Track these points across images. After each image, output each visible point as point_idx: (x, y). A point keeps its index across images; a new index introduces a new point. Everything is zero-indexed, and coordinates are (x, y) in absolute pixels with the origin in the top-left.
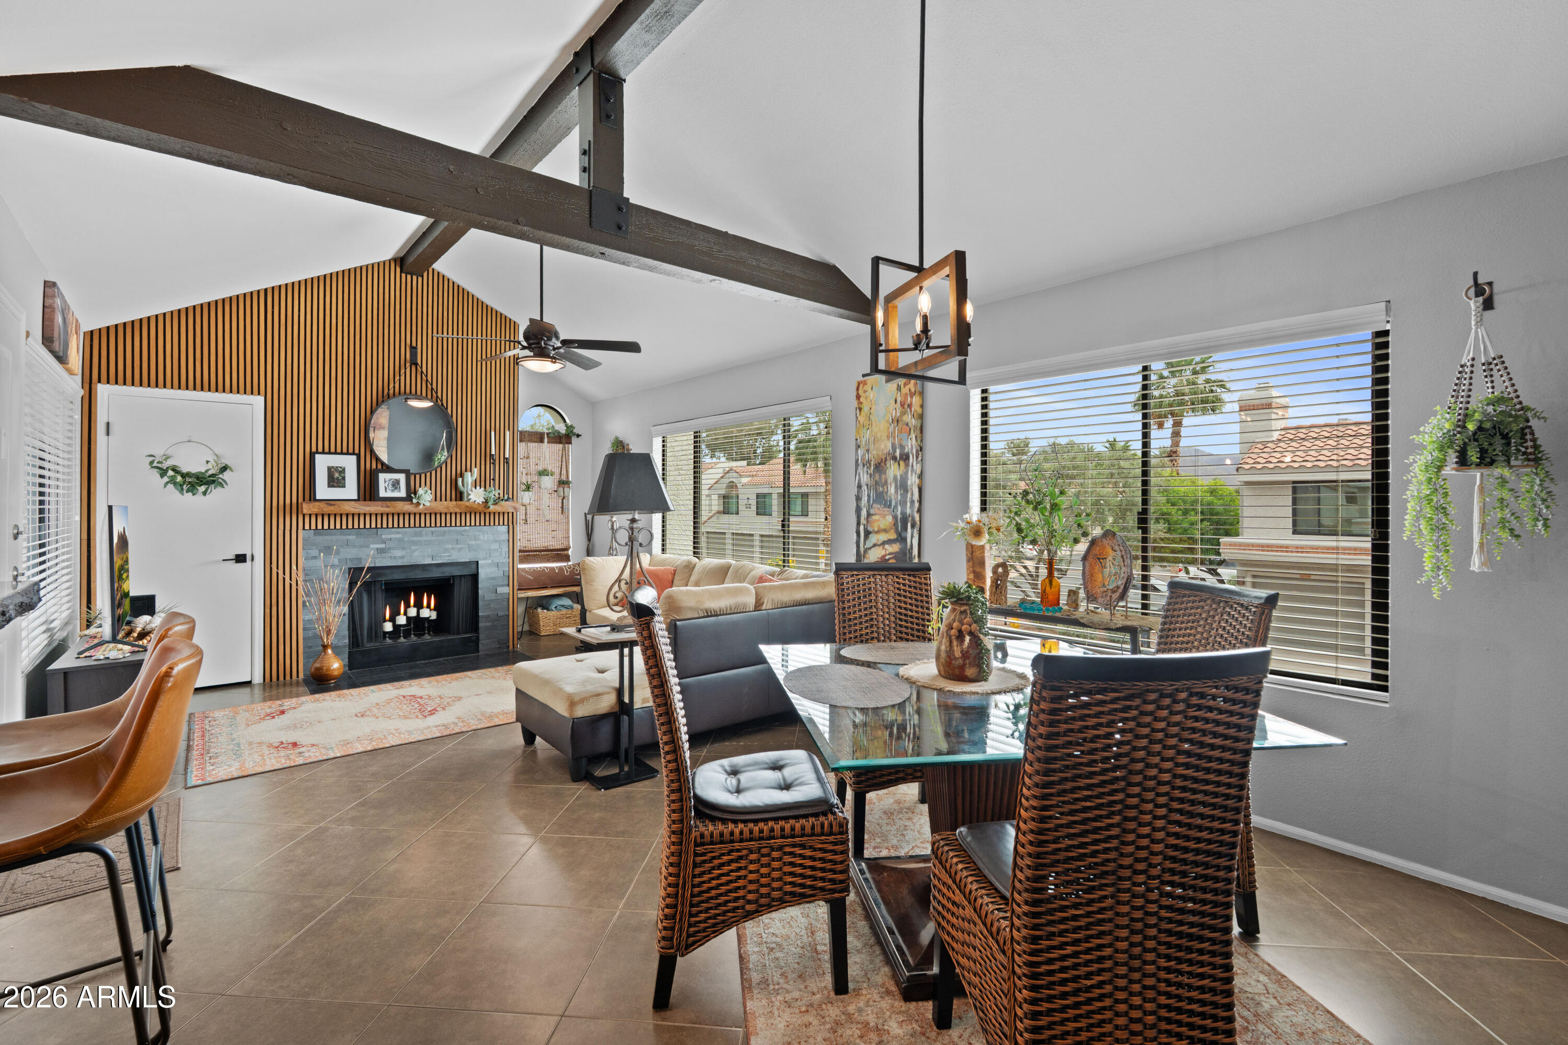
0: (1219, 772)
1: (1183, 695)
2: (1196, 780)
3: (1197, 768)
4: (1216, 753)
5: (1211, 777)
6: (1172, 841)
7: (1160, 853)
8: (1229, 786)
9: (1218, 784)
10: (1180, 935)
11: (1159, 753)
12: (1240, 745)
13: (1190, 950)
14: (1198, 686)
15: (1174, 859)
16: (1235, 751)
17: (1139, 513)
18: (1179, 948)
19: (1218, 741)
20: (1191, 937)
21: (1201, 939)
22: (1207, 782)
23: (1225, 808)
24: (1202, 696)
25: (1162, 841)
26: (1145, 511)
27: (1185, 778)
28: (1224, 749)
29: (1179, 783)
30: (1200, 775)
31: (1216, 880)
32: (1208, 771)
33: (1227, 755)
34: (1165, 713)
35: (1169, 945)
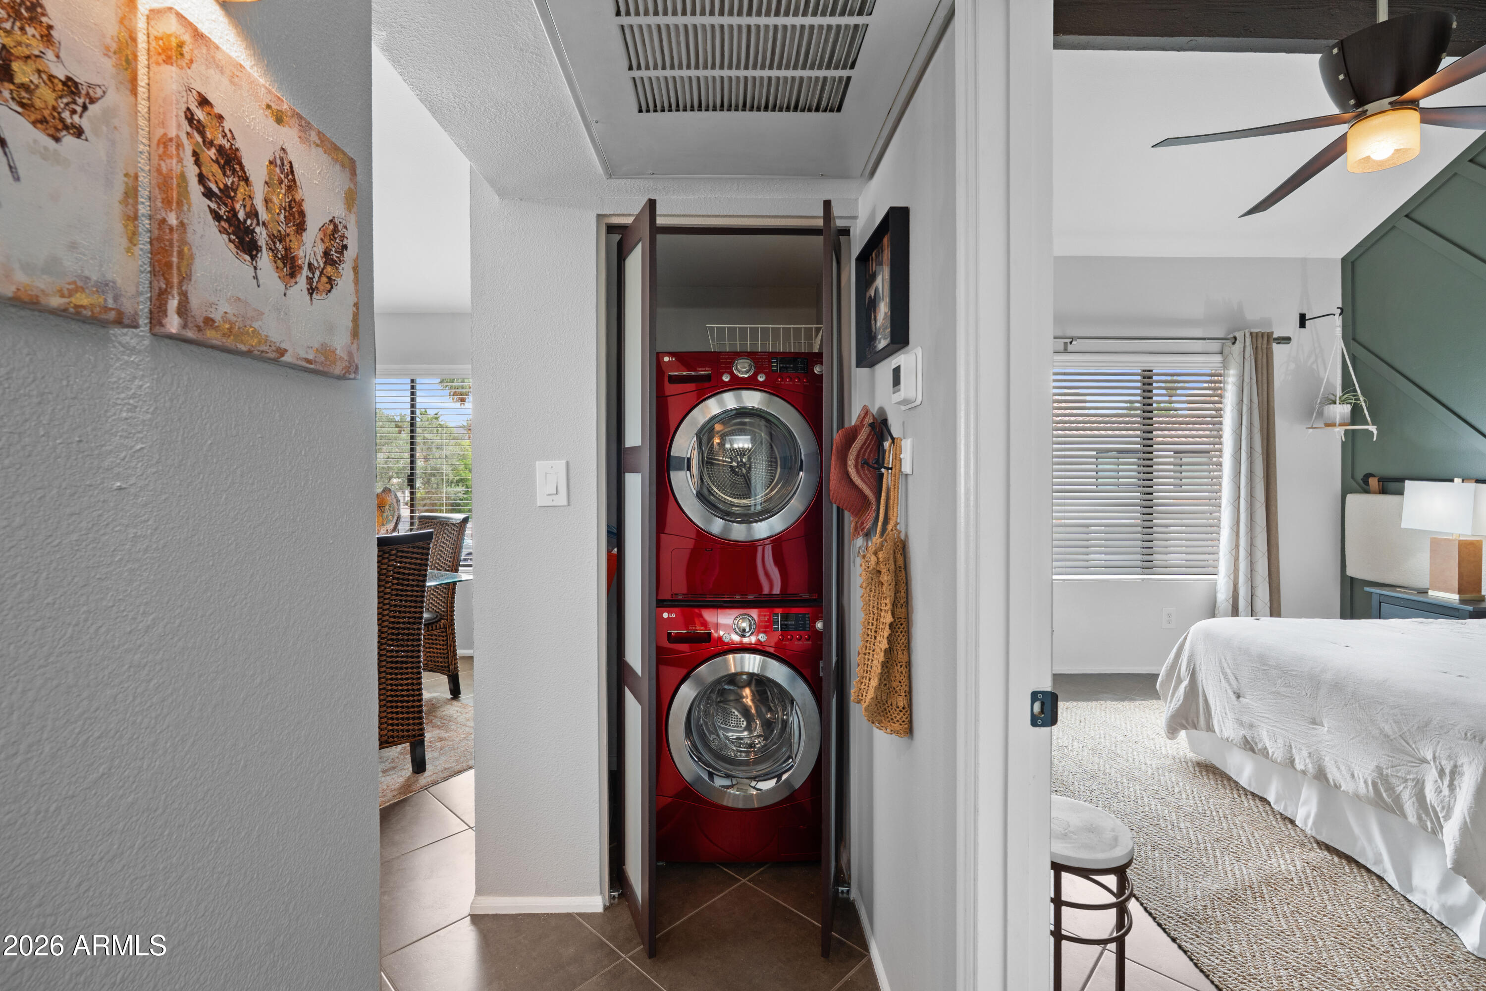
0: (413, 586)
1: (394, 552)
2: (402, 590)
3: (402, 585)
4: (411, 577)
5: (410, 588)
6: (392, 620)
7: (387, 626)
8: (417, 591)
9: (412, 591)
10: (397, 662)
11: (384, 580)
12: (422, 573)
13: (401, 668)
14: (401, 547)
15: (393, 628)
16: (419, 575)
17: (408, 476)
18: (396, 668)
19: (411, 572)
20: (402, 662)
21: (407, 663)
22: (407, 591)
23: (416, 602)
24: (403, 552)
25: (387, 620)
26: (412, 474)
27: (397, 590)
28: (414, 575)
29: (394, 592)
30: (404, 588)
31: (413, 635)
32: (407, 585)
33: (416, 578)
34: (386, 561)
35: (392, 668)
